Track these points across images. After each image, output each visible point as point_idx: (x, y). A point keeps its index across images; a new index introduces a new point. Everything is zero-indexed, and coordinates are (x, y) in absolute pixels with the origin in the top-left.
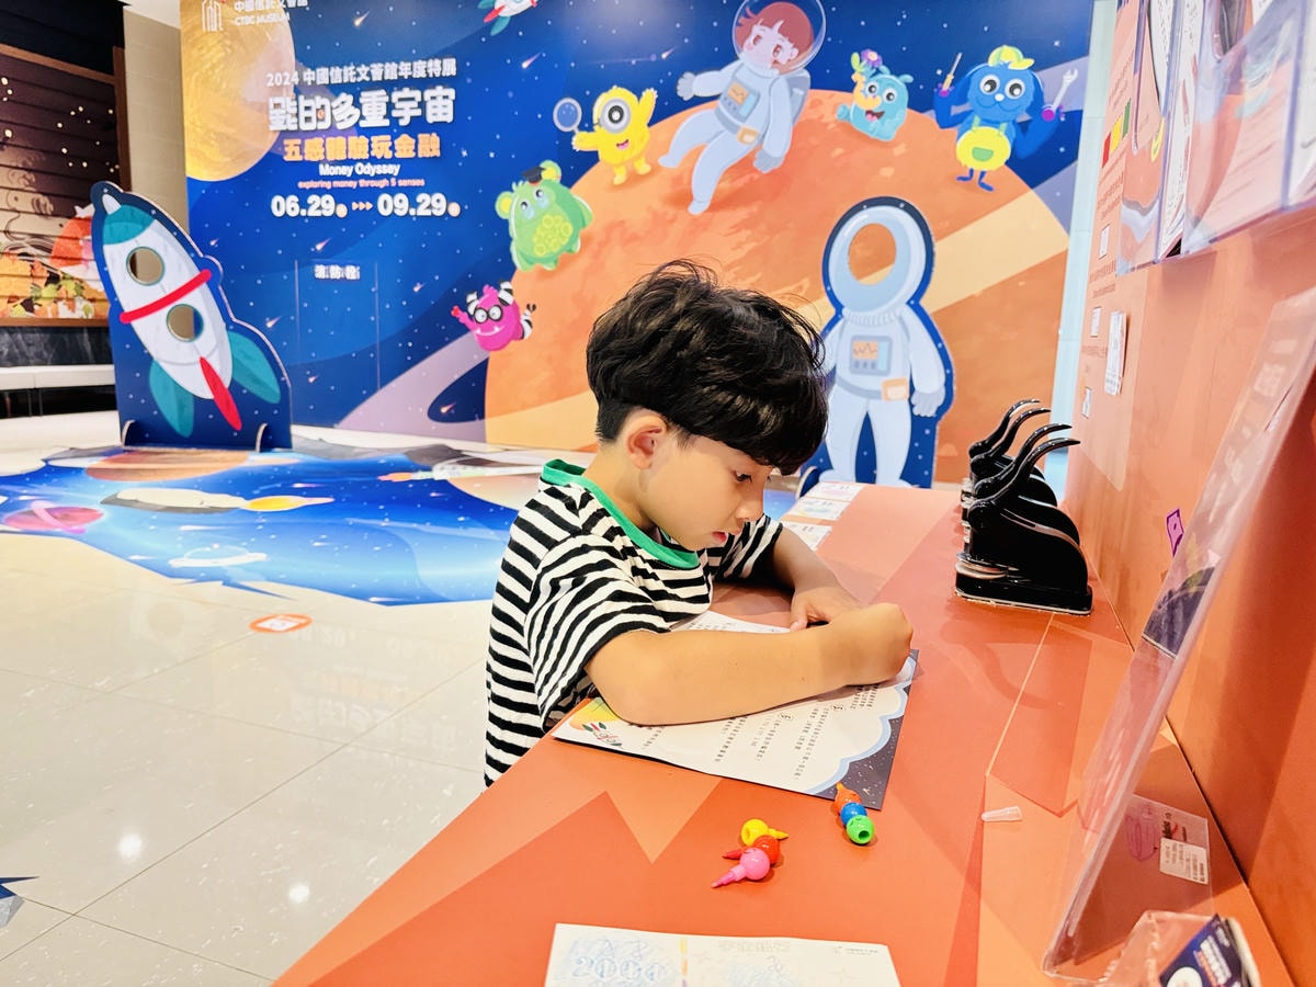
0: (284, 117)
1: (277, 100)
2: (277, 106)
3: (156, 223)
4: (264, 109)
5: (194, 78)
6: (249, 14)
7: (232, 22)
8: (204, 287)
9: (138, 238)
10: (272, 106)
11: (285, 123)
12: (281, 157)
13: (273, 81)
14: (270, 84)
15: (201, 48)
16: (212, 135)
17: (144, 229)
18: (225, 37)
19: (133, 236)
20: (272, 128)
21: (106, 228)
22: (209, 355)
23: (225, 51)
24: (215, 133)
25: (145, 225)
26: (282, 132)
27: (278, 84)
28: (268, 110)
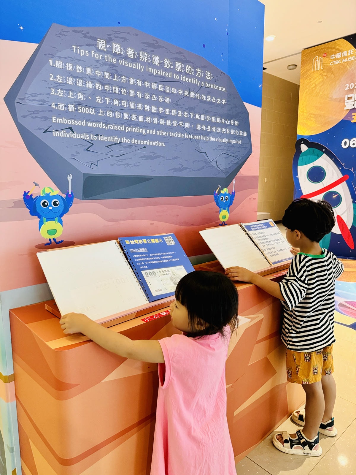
0: (353, 103)
1: (349, 96)
2: (349, 98)
3: (324, 155)
4: (342, 100)
5: (305, 92)
6: (338, 59)
7: (328, 64)
8: (344, 183)
9: (314, 162)
10: (346, 98)
11: (354, 105)
12: (350, 121)
13: (349, 87)
14: (347, 89)
15: (310, 79)
16: (312, 116)
17: (318, 158)
18: (324, 72)
19: (313, 162)
20: (345, 109)
21: (300, 158)
22: (342, 214)
23: (323, 78)
24: (314, 115)
25: (319, 156)
26: (351, 109)
27: (351, 88)
28: (345, 100)
